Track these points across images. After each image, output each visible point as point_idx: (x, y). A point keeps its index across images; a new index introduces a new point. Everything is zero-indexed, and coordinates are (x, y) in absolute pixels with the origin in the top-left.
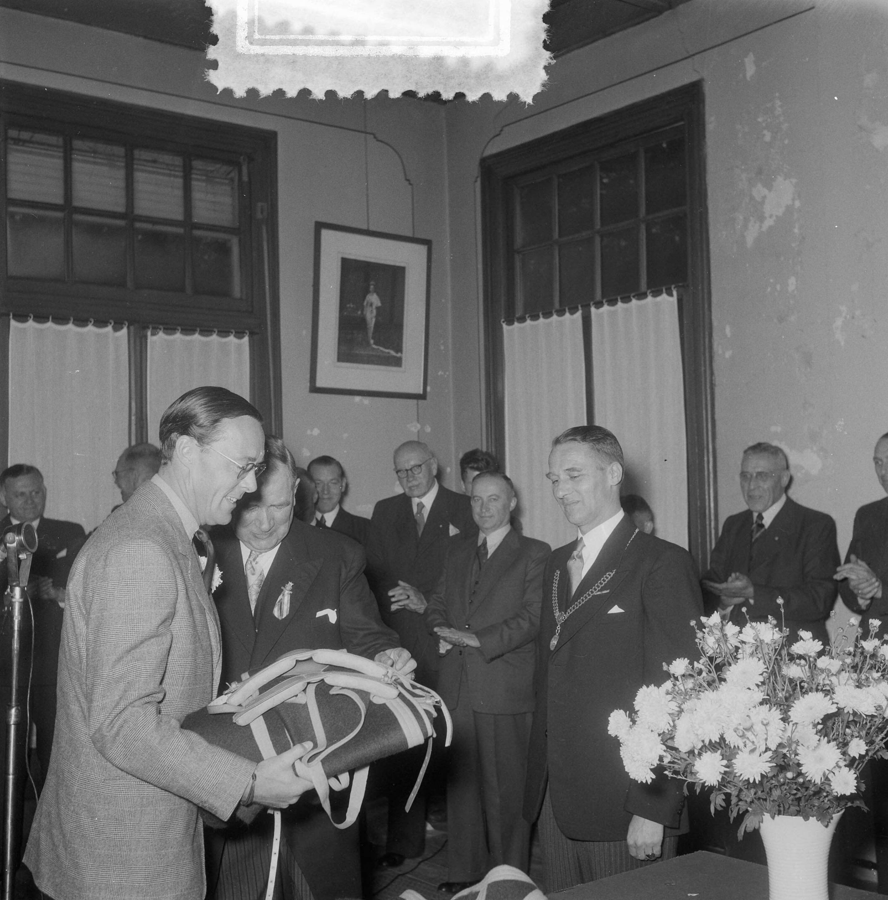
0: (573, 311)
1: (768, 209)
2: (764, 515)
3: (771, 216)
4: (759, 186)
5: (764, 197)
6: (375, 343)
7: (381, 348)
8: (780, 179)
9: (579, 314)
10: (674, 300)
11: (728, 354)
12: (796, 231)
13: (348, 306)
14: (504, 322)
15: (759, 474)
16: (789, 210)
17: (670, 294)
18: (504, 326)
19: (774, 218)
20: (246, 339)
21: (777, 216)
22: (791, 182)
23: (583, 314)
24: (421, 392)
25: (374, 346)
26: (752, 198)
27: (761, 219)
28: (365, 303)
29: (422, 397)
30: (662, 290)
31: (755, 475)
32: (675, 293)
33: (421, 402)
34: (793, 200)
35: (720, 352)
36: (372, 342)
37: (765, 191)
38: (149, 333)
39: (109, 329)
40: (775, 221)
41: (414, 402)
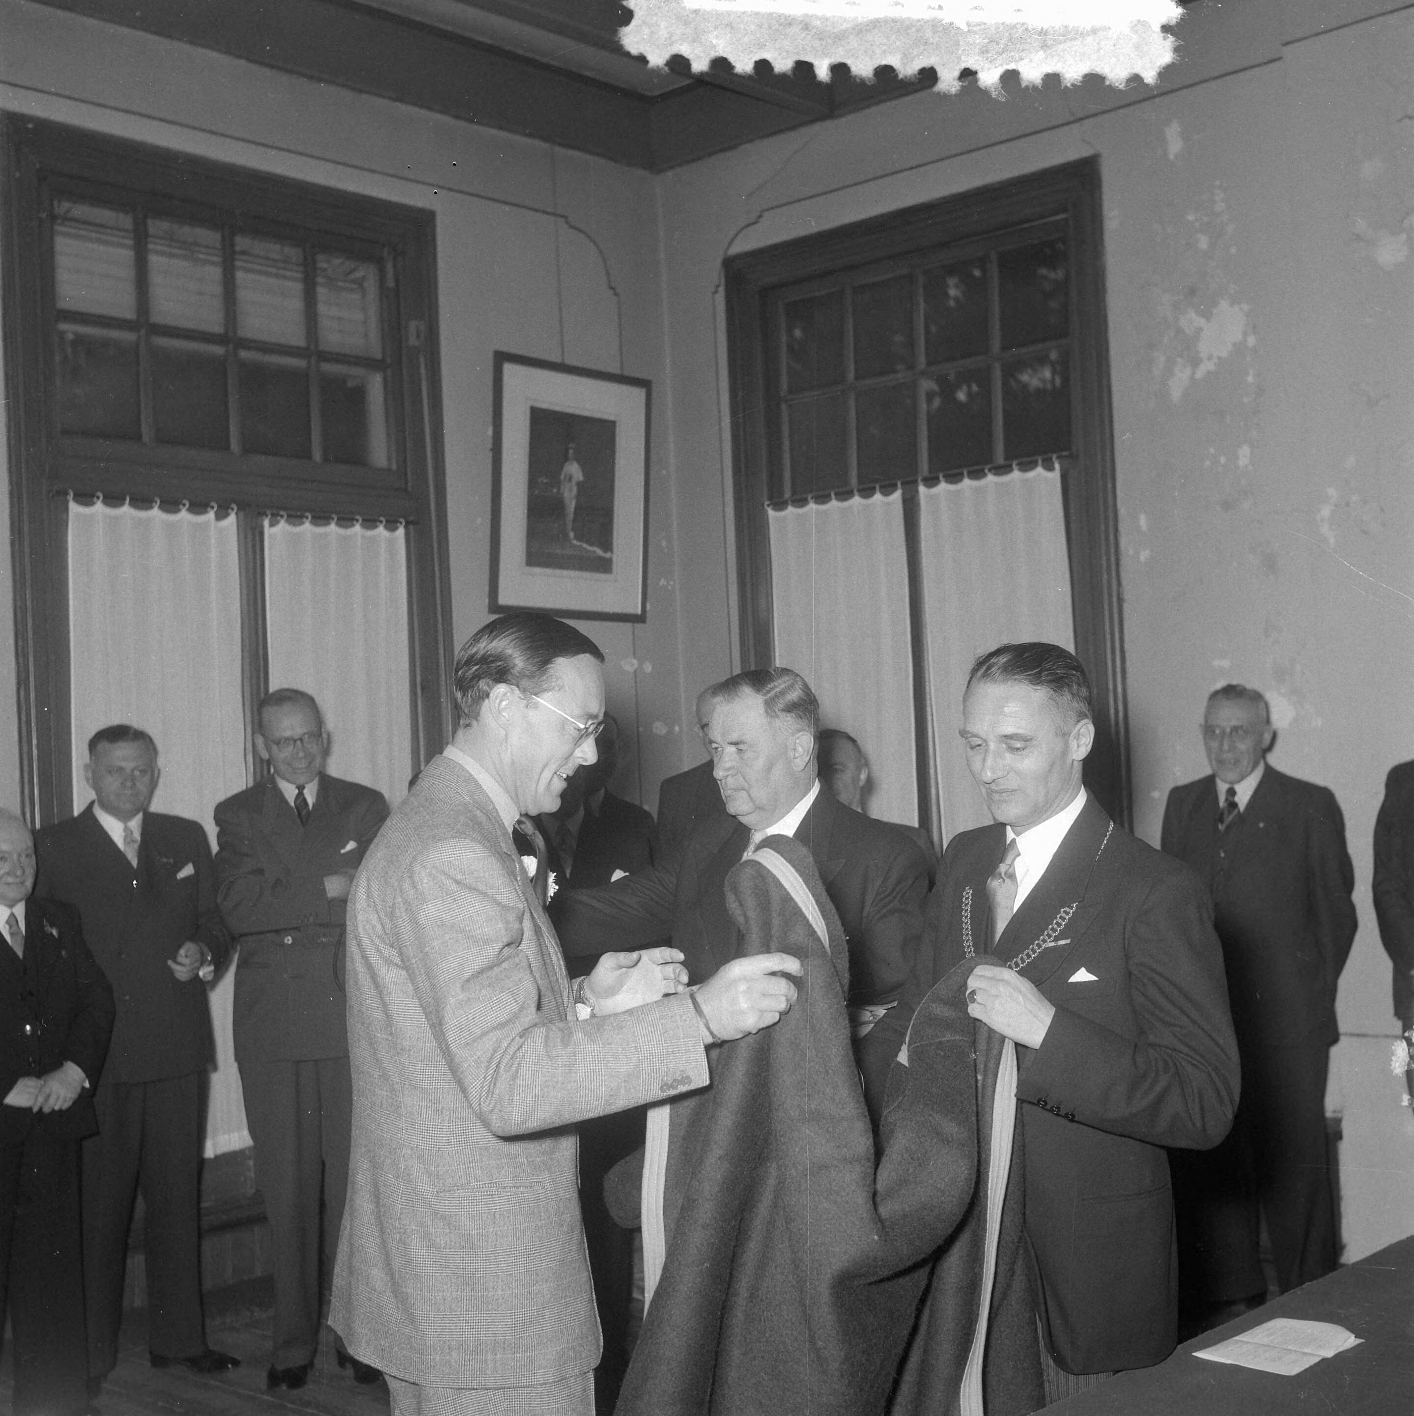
0: (888, 490)
1: (1204, 348)
2: (1238, 788)
3: (1210, 358)
4: (1192, 315)
5: (1200, 330)
6: (577, 538)
7: (585, 545)
8: (1224, 304)
9: (897, 495)
10: (1055, 476)
11: (1144, 555)
12: (1250, 379)
13: (540, 480)
14: (768, 505)
15: (1235, 729)
16: (1239, 349)
17: (1049, 468)
18: (771, 513)
19: (1215, 360)
20: (401, 532)
21: (1219, 358)
22: (1241, 309)
23: (903, 494)
24: (639, 612)
25: (575, 542)
26: (1179, 331)
27: (1195, 362)
28: (562, 477)
29: (639, 619)
30: (1037, 462)
31: (1228, 730)
32: (1057, 466)
33: (639, 626)
34: (1245, 334)
35: (1131, 552)
36: (572, 535)
37: (1201, 322)
38: (266, 523)
39: (211, 515)
40: (1215, 364)
41: (628, 625)
